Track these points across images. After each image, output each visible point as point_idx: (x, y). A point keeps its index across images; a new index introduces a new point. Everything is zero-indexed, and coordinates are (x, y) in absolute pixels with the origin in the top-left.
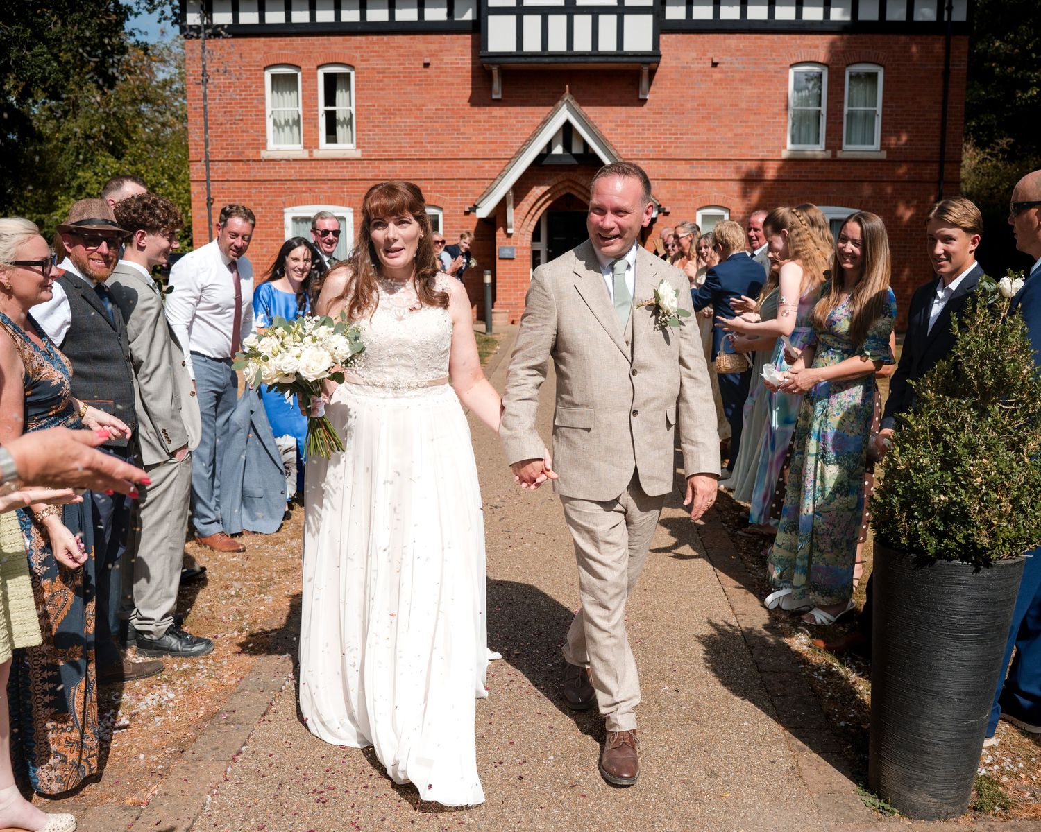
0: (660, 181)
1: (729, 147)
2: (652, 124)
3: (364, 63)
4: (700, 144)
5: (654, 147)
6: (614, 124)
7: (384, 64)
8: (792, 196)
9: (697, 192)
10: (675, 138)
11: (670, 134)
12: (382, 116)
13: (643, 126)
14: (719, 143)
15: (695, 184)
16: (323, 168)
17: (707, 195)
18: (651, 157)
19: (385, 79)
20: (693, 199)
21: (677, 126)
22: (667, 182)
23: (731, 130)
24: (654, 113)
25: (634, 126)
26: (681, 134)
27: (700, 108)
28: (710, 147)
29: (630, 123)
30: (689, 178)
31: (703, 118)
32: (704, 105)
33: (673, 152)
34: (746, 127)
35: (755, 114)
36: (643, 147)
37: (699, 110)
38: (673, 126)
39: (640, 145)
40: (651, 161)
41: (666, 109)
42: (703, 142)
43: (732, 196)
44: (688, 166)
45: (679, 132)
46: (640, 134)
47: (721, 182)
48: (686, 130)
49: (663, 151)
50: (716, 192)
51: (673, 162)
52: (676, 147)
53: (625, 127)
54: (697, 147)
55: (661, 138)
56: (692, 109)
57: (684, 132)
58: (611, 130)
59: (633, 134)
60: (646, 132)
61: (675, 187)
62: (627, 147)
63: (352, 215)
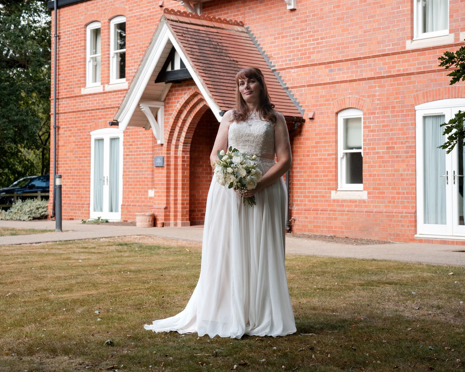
0: (306, 88)
1: (361, 45)
2: (300, 32)
3: (131, 12)
4: (337, 47)
5: (301, 54)
6: (273, 37)
7: (139, 12)
8: (417, 91)
9: (335, 95)
10: (318, 43)
11: (313, 40)
12: (138, 54)
13: (293, 35)
14: (351, 42)
15: (333, 87)
16: (109, 98)
17: (343, 97)
18: (299, 65)
19: (141, 23)
20: (332, 102)
21: (318, 31)
22: (312, 88)
23: (361, 27)
24: (302, 22)
25: (287, 36)
26: (322, 39)
27: (336, 9)
28: (345, 48)
29: (284, 35)
30: (328, 81)
31: (338, 19)
32: (339, 6)
33: (316, 58)
34: (374, 22)
35: (381, 7)
36: (294, 55)
37: (335, 11)
38: (315, 32)
39: (292, 54)
40: (299, 69)
41: (310, 16)
42: (338, 44)
43: (364, 96)
44: (328, 70)
45: (319, 37)
46: (291, 44)
47: (354, 83)
48: (326, 34)
49: (309, 57)
50: (350, 94)
51: (316, 67)
52: (318, 52)
53: (281, 39)
54: (334, 49)
55: (306, 45)
56: (329, 12)
57: (324, 36)
58: (272, 43)
59: (286, 45)
60: (296, 41)
61: (318, 93)
62: (282, 57)
63: (123, 134)
